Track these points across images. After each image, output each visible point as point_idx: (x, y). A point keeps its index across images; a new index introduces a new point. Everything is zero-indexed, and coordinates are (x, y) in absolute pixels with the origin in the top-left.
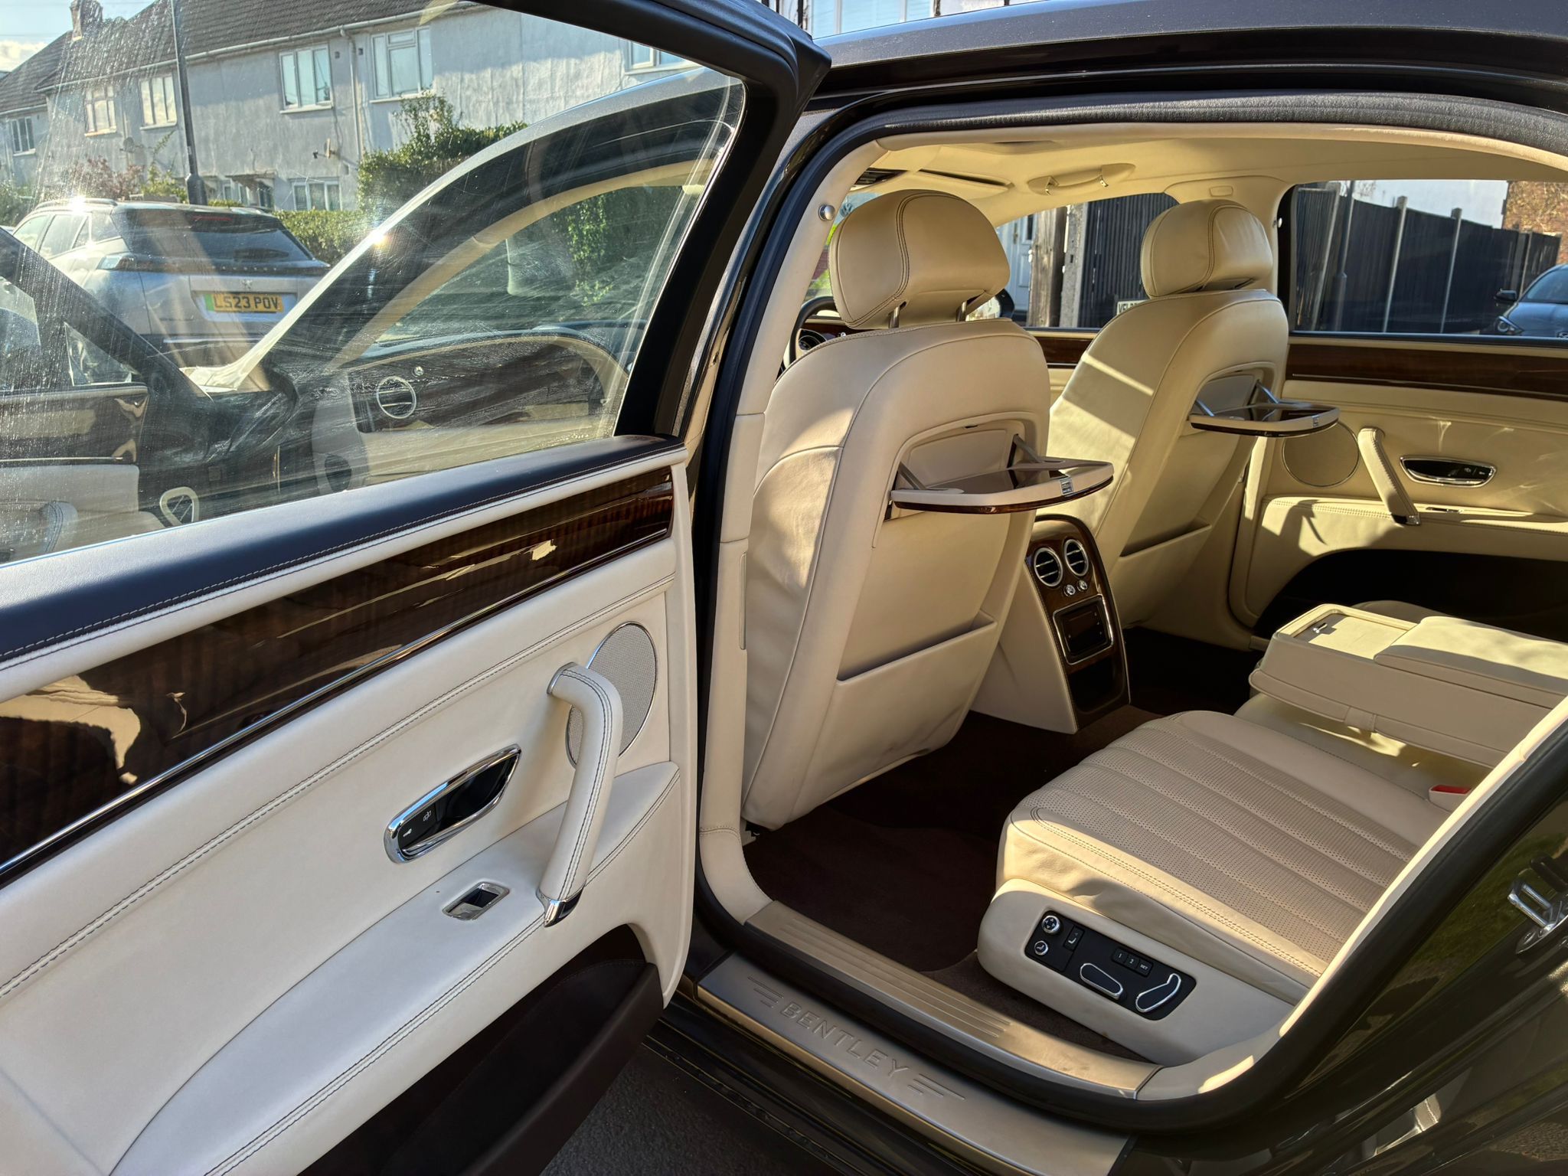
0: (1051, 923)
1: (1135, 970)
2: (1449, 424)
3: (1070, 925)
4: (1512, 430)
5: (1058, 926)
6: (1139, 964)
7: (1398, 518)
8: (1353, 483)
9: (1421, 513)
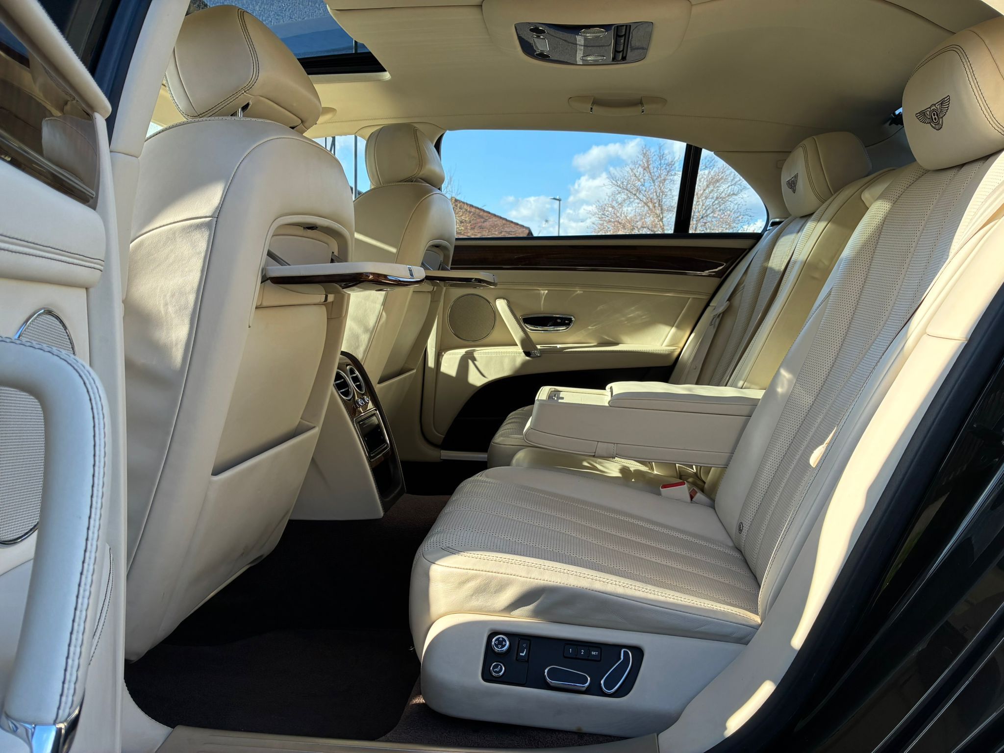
0: (500, 643)
1: (588, 659)
2: (547, 292)
3: (518, 638)
4: (582, 292)
5: (508, 643)
6: (590, 653)
7: (527, 354)
8: (495, 335)
9: (540, 349)
